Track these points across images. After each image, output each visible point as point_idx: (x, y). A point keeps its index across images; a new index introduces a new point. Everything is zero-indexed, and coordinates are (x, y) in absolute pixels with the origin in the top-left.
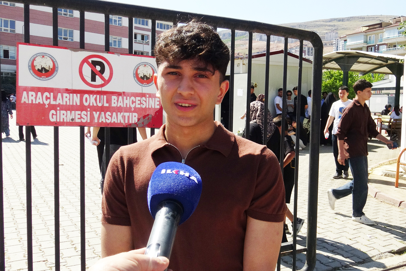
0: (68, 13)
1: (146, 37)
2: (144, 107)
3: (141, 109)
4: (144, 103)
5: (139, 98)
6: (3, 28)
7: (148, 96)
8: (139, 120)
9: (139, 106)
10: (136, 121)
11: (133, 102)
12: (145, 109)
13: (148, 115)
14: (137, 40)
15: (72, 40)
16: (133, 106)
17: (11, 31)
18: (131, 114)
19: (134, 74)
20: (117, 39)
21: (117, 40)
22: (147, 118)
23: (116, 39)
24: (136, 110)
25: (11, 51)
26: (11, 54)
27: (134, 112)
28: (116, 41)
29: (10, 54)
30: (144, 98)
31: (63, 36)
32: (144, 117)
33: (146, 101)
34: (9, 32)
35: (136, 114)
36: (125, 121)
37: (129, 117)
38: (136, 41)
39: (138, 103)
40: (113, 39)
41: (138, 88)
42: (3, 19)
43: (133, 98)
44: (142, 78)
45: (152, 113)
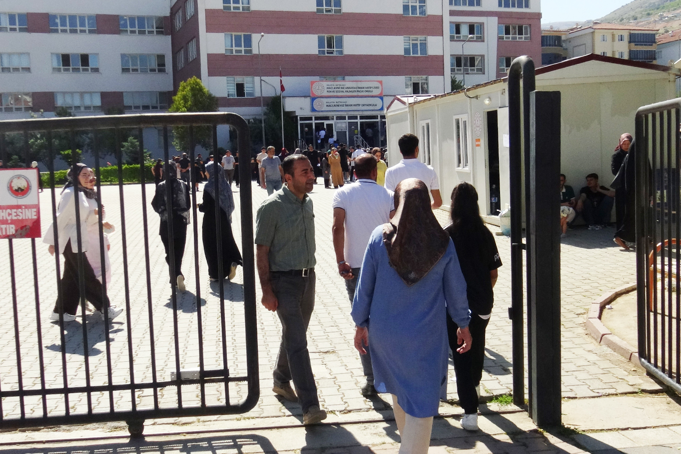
0: (333, 8)
1: (478, 26)
2: (20, 218)
3: (18, 220)
4: (20, 214)
5: (15, 210)
6: (234, 48)
7: (23, 207)
8: (16, 231)
9: (15, 218)
10: (14, 233)
11: (9, 214)
12: (22, 220)
13: (25, 226)
14: (461, 35)
15: (341, 52)
16: (9, 218)
17: (246, 51)
18: (8, 225)
19: (8, 187)
20: (419, 40)
21: (419, 42)
22: (24, 229)
23: (417, 40)
24: (13, 222)
25: (247, 84)
26: (248, 89)
27: (11, 223)
28: (417, 44)
29: (245, 89)
30: (20, 210)
31: (326, 49)
32: (22, 228)
33: (22, 213)
34: (243, 53)
35: (13, 226)
36: (2, 233)
37: (6, 229)
38: (460, 37)
39: (14, 215)
40: (411, 42)
41: (13, 201)
42: (234, 34)
43: (9, 211)
44: (16, 190)
45: (29, 224)
